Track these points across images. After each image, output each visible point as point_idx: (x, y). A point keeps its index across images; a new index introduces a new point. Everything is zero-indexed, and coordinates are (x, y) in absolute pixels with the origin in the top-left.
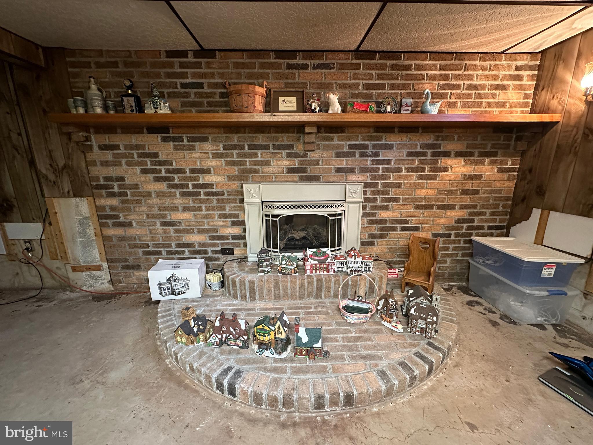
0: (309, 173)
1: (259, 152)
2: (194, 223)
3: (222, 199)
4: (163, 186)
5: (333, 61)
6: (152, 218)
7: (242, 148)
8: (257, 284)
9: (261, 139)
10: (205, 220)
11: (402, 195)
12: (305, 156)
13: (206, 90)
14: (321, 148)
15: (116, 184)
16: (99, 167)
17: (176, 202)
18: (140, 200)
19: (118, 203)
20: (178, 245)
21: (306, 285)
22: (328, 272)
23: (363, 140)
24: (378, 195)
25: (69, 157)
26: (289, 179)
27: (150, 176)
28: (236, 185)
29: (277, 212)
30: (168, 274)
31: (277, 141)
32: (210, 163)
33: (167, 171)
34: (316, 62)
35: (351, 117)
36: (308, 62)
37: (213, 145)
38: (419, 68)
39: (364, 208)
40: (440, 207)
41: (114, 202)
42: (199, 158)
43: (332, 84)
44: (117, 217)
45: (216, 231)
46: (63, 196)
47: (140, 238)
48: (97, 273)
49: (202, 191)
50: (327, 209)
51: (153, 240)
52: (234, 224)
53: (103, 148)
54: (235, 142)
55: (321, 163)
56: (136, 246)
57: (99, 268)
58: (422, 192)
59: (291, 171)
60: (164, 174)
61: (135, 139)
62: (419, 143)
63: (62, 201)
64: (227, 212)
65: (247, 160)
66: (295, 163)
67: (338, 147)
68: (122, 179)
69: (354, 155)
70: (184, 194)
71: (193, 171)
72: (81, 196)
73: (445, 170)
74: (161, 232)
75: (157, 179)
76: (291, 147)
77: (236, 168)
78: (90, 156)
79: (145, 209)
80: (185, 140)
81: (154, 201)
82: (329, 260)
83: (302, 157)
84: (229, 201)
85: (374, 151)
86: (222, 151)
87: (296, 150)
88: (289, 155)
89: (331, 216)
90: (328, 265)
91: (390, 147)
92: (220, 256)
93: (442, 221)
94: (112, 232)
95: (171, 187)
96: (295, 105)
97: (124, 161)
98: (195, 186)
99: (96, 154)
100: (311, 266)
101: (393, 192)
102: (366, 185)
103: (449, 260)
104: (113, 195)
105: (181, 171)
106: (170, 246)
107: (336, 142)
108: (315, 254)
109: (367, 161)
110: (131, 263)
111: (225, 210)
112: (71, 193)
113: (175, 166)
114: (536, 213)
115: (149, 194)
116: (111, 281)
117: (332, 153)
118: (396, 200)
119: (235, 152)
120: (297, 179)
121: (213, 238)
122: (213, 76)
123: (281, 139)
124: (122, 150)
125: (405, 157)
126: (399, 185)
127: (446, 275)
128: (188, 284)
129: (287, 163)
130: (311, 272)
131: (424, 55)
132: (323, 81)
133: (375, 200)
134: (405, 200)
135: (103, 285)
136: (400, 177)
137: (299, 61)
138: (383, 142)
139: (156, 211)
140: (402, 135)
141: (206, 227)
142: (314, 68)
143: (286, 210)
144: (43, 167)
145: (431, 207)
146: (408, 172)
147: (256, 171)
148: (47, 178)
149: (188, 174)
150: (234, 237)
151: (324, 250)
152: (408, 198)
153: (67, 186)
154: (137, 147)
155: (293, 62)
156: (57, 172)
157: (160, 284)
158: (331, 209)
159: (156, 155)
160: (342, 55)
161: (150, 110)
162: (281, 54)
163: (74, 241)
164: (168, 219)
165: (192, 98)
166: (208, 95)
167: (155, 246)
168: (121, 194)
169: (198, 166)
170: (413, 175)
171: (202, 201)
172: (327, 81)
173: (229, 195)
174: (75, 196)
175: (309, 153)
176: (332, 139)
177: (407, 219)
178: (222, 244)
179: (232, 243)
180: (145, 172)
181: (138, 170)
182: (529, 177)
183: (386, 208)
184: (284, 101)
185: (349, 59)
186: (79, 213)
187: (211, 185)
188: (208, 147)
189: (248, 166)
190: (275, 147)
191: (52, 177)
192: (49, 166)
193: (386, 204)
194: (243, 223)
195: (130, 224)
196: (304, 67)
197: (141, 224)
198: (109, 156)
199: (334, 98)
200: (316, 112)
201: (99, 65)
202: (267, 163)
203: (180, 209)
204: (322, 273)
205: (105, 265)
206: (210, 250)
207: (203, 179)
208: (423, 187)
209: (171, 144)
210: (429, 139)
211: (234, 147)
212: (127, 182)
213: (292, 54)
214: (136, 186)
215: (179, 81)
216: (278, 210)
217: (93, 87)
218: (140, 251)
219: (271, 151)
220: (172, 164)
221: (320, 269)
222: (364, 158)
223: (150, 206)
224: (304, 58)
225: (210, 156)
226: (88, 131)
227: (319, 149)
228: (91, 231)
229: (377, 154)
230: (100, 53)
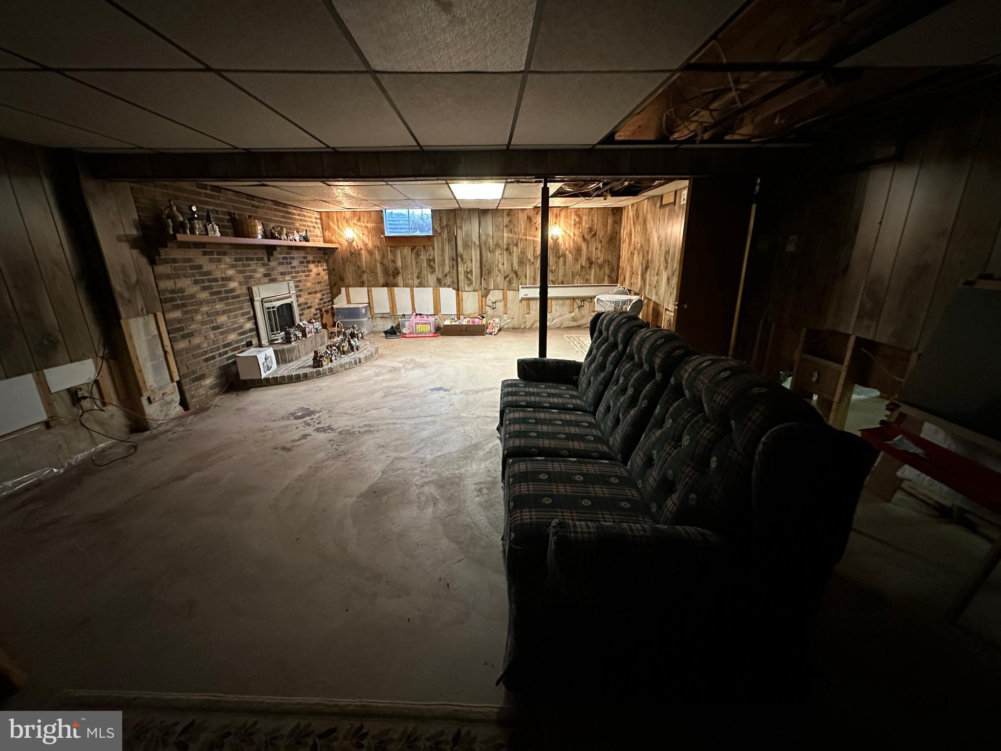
0: (272, 277)
2: (229, 324)
3: (240, 301)
4: (207, 295)
9: (250, 254)
11: (303, 287)
12: (269, 265)
14: (273, 259)
15: (178, 296)
16: (165, 281)
17: (217, 307)
18: (196, 309)
19: (181, 315)
20: (224, 346)
25: (139, 272)
26: (265, 282)
27: (199, 286)
29: (273, 304)
30: (263, 355)
31: (257, 254)
32: (231, 272)
33: (209, 281)
44: (183, 329)
46: (137, 315)
47: (200, 346)
50: (287, 300)
51: (208, 346)
52: (249, 319)
55: (274, 269)
56: (199, 355)
57: (171, 391)
58: (307, 285)
59: (265, 275)
60: (207, 284)
63: (134, 320)
66: (266, 270)
67: (278, 259)
68: (182, 290)
69: (284, 263)
71: (222, 279)
72: (150, 313)
73: (311, 271)
75: (203, 289)
76: (263, 259)
79: (200, 317)
80: (215, 253)
83: (267, 266)
86: (234, 262)
87: (265, 261)
88: (262, 265)
91: (294, 258)
94: (181, 345)
95: (212, 294)
97: (181, 273)
98: (225, 292)
101: (301, 285)
102: (294, 282)
104: (177, 307)
105: (216, 280)
107: (277, 255)
109: (290, 267)
110: (198, 374)
112: (145, 311)
113: (213, 275)
114: (343, 289)
117: (277, 263)
119: (240, 263)
120: (268, 281)
121: (241, 334)
126: (301, 281)
128: (272, 360)
129: (263, 270)
134: (304, 290)
135: (176, 410)
136: (300, 276)
140: (294, 251)
146: (302, 273)
148: (122, 296)
150: (251, 331)
156: (130, 288)
157: (263, 364)
159: (200, 267)
163: (146, 366)
164: (215, 324)
167: (211, 351)
168: (184, 306)
170: (304, 275)
171: (230, 304)
174: (147, 313)
175: (270, 263)
178: (245, 338)
179: (250, 336)
180: (195, 282)
182: (334, 273)
186: (147, 333)
187: (233, 290)
188: (228, 259)
190: (257, 260)
191: (127, 295)
192: (123, 283)
194: (253, 318)
195: (192, 335)
197: (199, 332)
202: (256, 271)
203: (220, 313)
205: (175, 385)
206: (240, 345)
207: (228, 286)
208: (308, 281)
209: (208, 257)
211: (239, 259)
212: (187, 293)
219: (255, 262)
220: (210, 275)
225: (229, 266)
227: (273, 261)
228: (159, 351)
229: (292, 263)
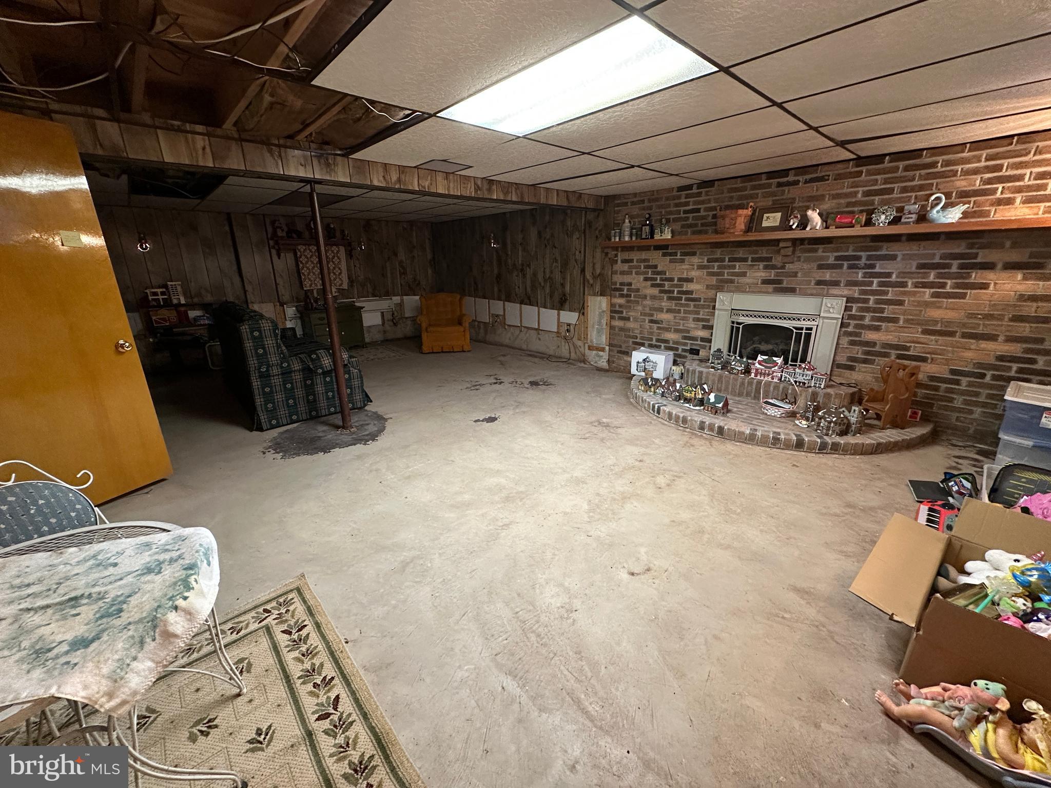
0: (784, 285)
1: (737, 264)
2: (672, 323)
3: (698, 305)
4: (655, 291)
5: (828, 173)
6: (644, 315)
7: (723, 260)
8: (704, 375)
9: (741, 253)
10: (681, 322)
11: (904, 315)
12: (783, 267)
13: (702, 213)
14: (802, 260)
15: (626, 288)
16: (619, 276)
17: (663, 304)
18: (638, 301)
19: (624, 302)
20: (658, 340)
21: (746, 385)
22: (773, 379)
23: (854, 251)
24: (867, 312)
25: (603, 268)
26: (763, 290)
27: (649, 283)
28: (711, 293)
29: (742, 319)
30: (644, 356)
31: (756, 254)
32: (694, 274)
33: (661, 279)
34: (808, 177)
35: (833, 232)
36: (800, 178)
37: (699, 258)
38: (947, 163)
39: (842, 325)
40: (964, 335)
41: (621, 301)
42: (687, 269)
43: (823, 196)
44: (622, 312)
45: (688, 332)
46: (595, 295)
47: (633, 329)
48: (601, 353)
49: (684, 297)
50: (794, 322)
51: (640, 334)
52: (704, 327)
53: (625, 261)
54: (718, 256)
55: (799, 275)
56: (630, 337)
57: (603, 350)
58: (936, 314)
59: (766, 282)
60: (658, 282)
61: (644, 255)
62: (938, 253)
63: (593, 297)
64: (701, 316)
65: (726, 271)
66: (772, 275)
67: (822, 258)
68: (630, 284)
69: (841, 266)
70: (670, 298)
71: (680, 280)
72: (604, 296)
73: (985, 286)
74: (648, 327)
75: (653, 286)
76: (770, 259)
77: (715, 278)
78: (616, 267)
79: (640, 308)
80: (679, 254)
81: (648, 302)
82: (776, 368)
83: (779, 269)
84: (703, 307)
85: (868, 262)
86: (705, 263)
87: (774, 262)
88: (766, 267)
89: (796, 328)
90: (773, 372)
91: (893, 258)
92: (687, 354)
93: (969, 355)
94: (618, 323)
96: (779, 220)
97: (634, 271)
98: (679, 292)
99: (619, 266)
100: (757, 370)
101: (889, 311)
103: (978, 410)
104: (622, 296)
105: (671, 280)
106: (651, 340)
107: (820, 253)
108: (764, 361)
109: (858, 273)
110: (623, 349)
111: (699, 314)
112: (599, 293)
113: (668, 275)
115: (645, 297)
116: (609, 361)
117: (814, 265)
118: (894, 320)
119: (716, 264)
120: (770, 290)
122: (709, 201)
123: (760, 252)
124: (635, 263)
125: (914, 269)
126: (901, 303)
127: (971, 431)
128: (656, 366)
129: (763, 274)
130: (756, 376)
131: (959, 148)
132: (814, 194)
133: (862, 318)
134: (906, 321)
135: (603, 363)
136: (905, 293)
137: (791, 178)
138: (884, 252)
139: (647, 310)
140: (911, 243)
141: (681, 327)
142: (806, 182)
143: (751, 318)
144: (588, 275)
145: (952, 334)
146: (916, 287)
147: (732, 281)
148: (588, 281)
149: (676, 282)
150: (703, 340)
151: (775, 359)
152: (912, 320)
153: (598, 288)
154: (645, 261)
155: (785, 179)
156: (595, 277)
157: (638, 362)
158: (798, 322)
159: (656, 267)
160: (839, 166)
161: (657, 237)
162: (771, 175)
163: (593, 327)
164: (654, 318)
165: (690, 221)
166: (703, 218)
167: (642, 338)
168: (628, 296)
169: (685, 276)
170: (924, 292)
171: (682, 305)
172: (819, 193)
173: (704, 302)
174: (601, 295)
175: (787, 265)
176: (816, 251)
177: (908, 345)
178: (691, 344)
179: (699, 345)
180: (646, 279)
181: (642, 277)
183: (877, 329)
184: (768, 218)
185: (848, 168)
186: (600, 307)
187: (691, 292)
188: (695, 260)
189: (726, 277)
190: (753, 260)
191: (591, 282)
192: (591, 274)
193: (877, 324)
194: (711, 327)
195: (628, 319)
196: (796, 183)
197: (636, 320)
198: (626, 267)
199: (813, 214)
201: (633, 203)
202: (744, 274)
203: (665, 311)
204: (762, 378)
205: (607, 348)
206: (681, 348)
207: (687, 287)
208: (940, 307)
209: (668, 258)
210: (960, 248)
211: (716, 260)
212: (633, 287)
213: (785, 172)
214: (638, 290)
215: (682, 209)
216: (743, 318)
217: (627, 221)
218: (631, 340)
219: (750, 263)
220: (665, 274)
221: (764, 374)
222: (854, 270)
223: (644, 306)
224: (795, 175)
225: (696, 267)
226: (617, 250)
227: (800, 261)
228: (604, 322)
229: (873, 266)
230: (635, 195)
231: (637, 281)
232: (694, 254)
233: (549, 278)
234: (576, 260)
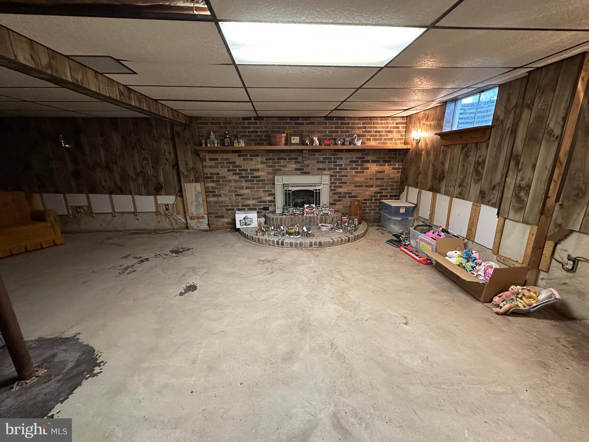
0: (305, 171)
1: (282, 161)
2: (250, 195)
3: (265, 183)
4: (237, 177)
5: (315, 121)
6: (231, 192)
7: (274, 159)
8: (283, 220)
9: (283, 155)
10: (256, 193)
11: (348, 180)
12: (303, 163)
13: (259, 134)
14: (310, 159)
15: (215, 176)
16: (208, 169)
17: (243, 184)
18: (226, 184)
19: (215, 185)
20: (243, 206)
21: (304, 220)
22: (314, 214)
23: (329, 155)
24: (337, 180)
25: (194, 164)
26: (296, 174)
27: (231, 173)
28: (271, 177)
29: (290, 189)
30: (244, 215)
31: (290, 156)
32: (259, 166)
33: (239, 170)
34: (308, 122)
35: (323, 147)
36: (304, 122)
37: (261, 158)
38: (353, 124)
39: (331, 187)
40: (366, 186)
41: (213, 185)
42: (254, 164)
43: (314, 131)
44: (215, 192)
45: (261, 198)
46: (190, 182)
47: (224, 202)
48: (201, 220)
49: (255, 179)
50: (313, 187)
51: (230, 203)
52: (270, 195)
53: (211, 160)
54: (271, 157)
55: (310, 166)
56: (222, 206)
57: (203, 218)
58: (357, 179)
59: (296, 169)
60: (238, 171)
61: (225, 156)
62: (355, 157)
63: (188, 184)
64: (267, 189)
65: (277, 165)
66: (298, 166)
67: (318, 159)
68: (218, 174)
69: (325, 162)
70: (246, 181)
71: (251, 170)
72: (198, 182)
73: (368, 169)
74: (235, 199)
75: (234, 174)
76: (297, 159)
77: (271, 168)
78: (205, 164)
79: (228, 188)
80: (248, 156)
81: (233, 184)
82: (314, 209)
83: (301, 163)
84: (267, 184)
85: (334, 160)
86: (265, 161)
87: (298, 160)
88: (296, 163)
89: (315, 190)
90: (314, 211)
91: (342, 158)
92: (262, 211)
93: (368, 193)
94: (211, 199)
95: (240, 177)
96: (299, 140)
97: (219, 166)
98: (252, 177)
99: (208, 163)
100: (307, 212)
101: (344, 179)
102: (331, 176)
103: (372, 212)
104: (213, 181)
105: (246, 170)
106: (238, 206)
107: (317, 156)
108: (308, 207)
109: (331, 165)
110: (219, 215)
111: (265, 188)
112: (194, 181)
113: (243, 168)
115: (230, 181)
116: (209, 224)
117: (315, 161)
118: (345, 183)
119: (271, 161)
120: (299, 173)
121: (259, 202)
122: (262, 128)
123: (292, 155)
124: (219, 161)
125: (349, 163)
126: (346, 176)
127: (372, 220)
128: (252, 220)
129: (295, 166)
130: (306, 215)
131: (355, 119)
132: (311, 130)
133: (335, 183)
134: (350, 183)
135: (204, 227)
136: (347, 172)
137: (300, 121)
138: (338, 156)
139: (233, 189)
140: (347, 153)
141: (256, 196)
142: (307, 124)
143: (295, 188)
144: (182, 169)
145: (362, 186)
146: (350, 170)
147: (280, 170)
148: (183, 173)
149: (249, 171)
150: (269, 201)
151: (312, 205)
152: (351, 182)
153: (192, 177)
154: (226, 159)
155: (298, 121)
156: (188, 170)
157: (240, 220)
158: (315, 187)
159: (235, 163)
160: (319, 119)
161: (236, 145)
162: (292, 118)
163: (192, 204)
164: (238, 193)
165: (253, 137)
166: (260, 136)
167: (232, 206)
168: (217, 181)
169: (254, 168)
170: (353, 171)
171: (254, 184)
172: (313, 129)
173: (267, 181)
174: (196, 182)
175: (305, 162)
176: (315, 155)
177: (351, 192)
178: (263, 205)
179: (268, 204)
180: (229, 170)
181: (226, 170)
183: (341, 187)
184: (293, 139)
185: (322, 120)
186: (196, 190)
187: (259, 177)
188: (259, 159)
189: (277, 168)
190: (289, 159)
191: (186, 173)
192: (185, 168)
193: (341, 185)
194: (274, 194)
195: (220, 195)
196: (303, 124)
197: (226, 195)
198: (213, 163)
199: (316, 139)
200: (308, 145)
201: (212, 123)
202: (286, 166)
203: (244, 188)
204: (311, 215)
205: (206, 216)
206: (257, 208)
207: (256, 174)
208: (358, 177)
209: (242, 158)
210: (360, 155)
211: (271, 159)
212: (220, 175)
213: (297, 118)
214: (224, 177)
215: (247, 130)
216: (291, 188)
217: (212, 134)
218: (224, 208)
219: (288, 160)
220: (242, 167)
221: (310, 213)
222: (330, 164)
223: (231, 187)
224: (302, 120)
225: (259, 163)
226: (205, 152)
227: (309, 159)
228: (200, 199)
229: (336, 162)
230: (213, 118)
231: (223, 172)
232: (258, 156)
233: (141, 172)
234: (167, 159)
